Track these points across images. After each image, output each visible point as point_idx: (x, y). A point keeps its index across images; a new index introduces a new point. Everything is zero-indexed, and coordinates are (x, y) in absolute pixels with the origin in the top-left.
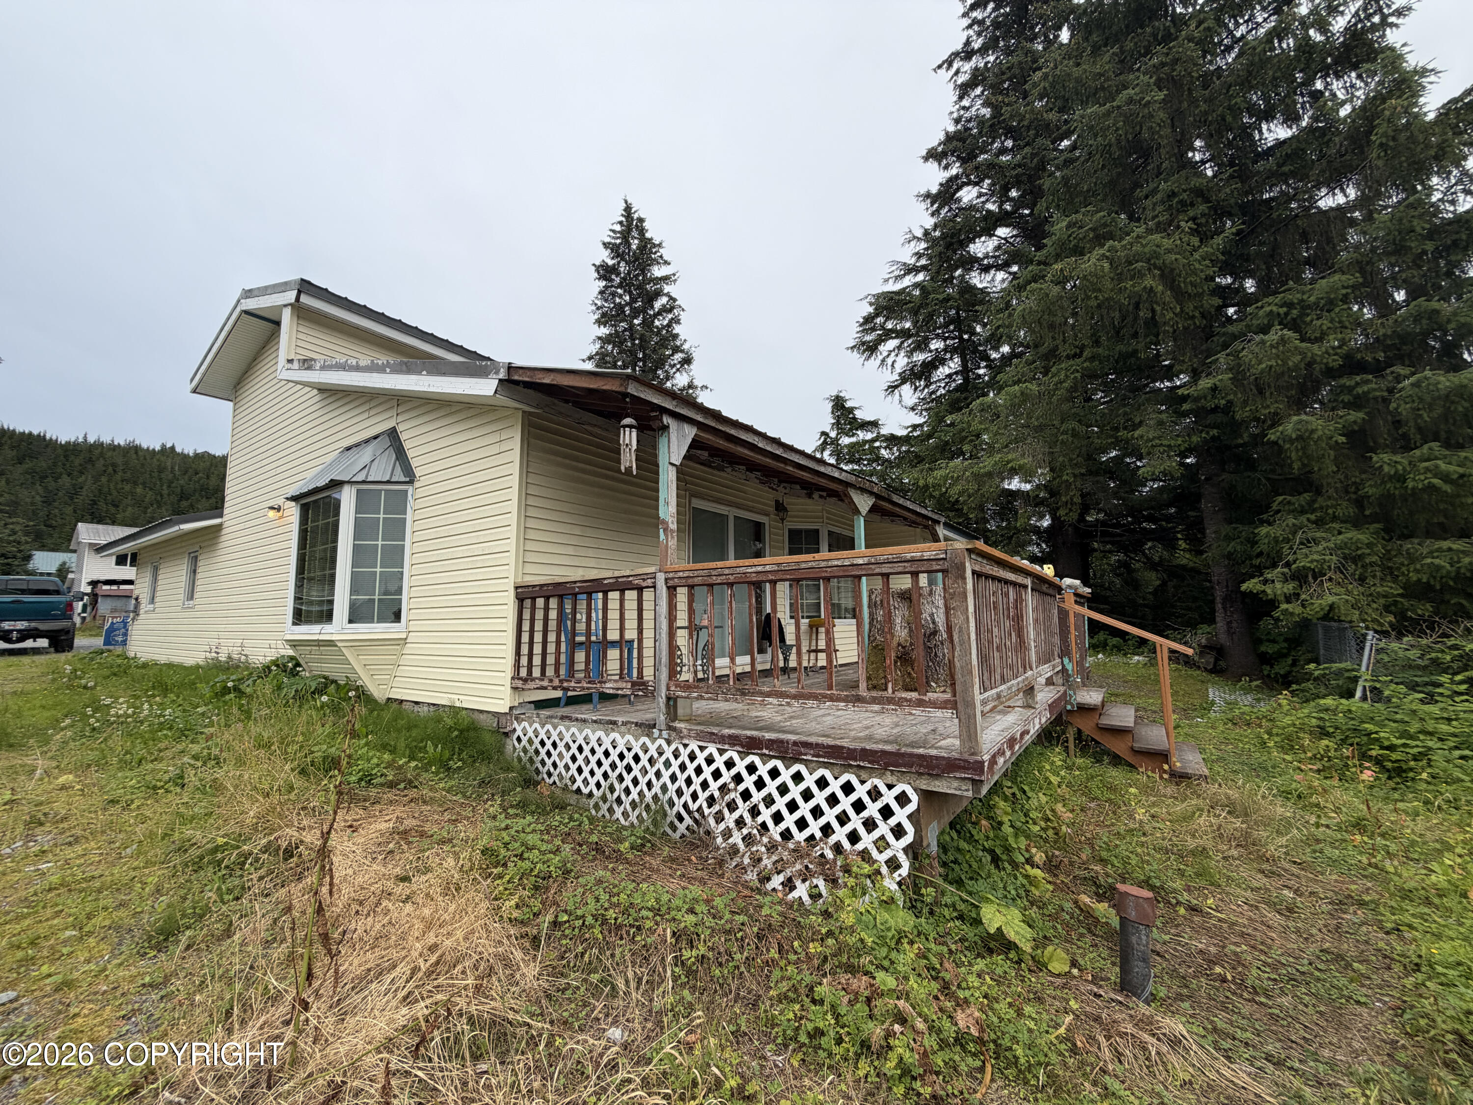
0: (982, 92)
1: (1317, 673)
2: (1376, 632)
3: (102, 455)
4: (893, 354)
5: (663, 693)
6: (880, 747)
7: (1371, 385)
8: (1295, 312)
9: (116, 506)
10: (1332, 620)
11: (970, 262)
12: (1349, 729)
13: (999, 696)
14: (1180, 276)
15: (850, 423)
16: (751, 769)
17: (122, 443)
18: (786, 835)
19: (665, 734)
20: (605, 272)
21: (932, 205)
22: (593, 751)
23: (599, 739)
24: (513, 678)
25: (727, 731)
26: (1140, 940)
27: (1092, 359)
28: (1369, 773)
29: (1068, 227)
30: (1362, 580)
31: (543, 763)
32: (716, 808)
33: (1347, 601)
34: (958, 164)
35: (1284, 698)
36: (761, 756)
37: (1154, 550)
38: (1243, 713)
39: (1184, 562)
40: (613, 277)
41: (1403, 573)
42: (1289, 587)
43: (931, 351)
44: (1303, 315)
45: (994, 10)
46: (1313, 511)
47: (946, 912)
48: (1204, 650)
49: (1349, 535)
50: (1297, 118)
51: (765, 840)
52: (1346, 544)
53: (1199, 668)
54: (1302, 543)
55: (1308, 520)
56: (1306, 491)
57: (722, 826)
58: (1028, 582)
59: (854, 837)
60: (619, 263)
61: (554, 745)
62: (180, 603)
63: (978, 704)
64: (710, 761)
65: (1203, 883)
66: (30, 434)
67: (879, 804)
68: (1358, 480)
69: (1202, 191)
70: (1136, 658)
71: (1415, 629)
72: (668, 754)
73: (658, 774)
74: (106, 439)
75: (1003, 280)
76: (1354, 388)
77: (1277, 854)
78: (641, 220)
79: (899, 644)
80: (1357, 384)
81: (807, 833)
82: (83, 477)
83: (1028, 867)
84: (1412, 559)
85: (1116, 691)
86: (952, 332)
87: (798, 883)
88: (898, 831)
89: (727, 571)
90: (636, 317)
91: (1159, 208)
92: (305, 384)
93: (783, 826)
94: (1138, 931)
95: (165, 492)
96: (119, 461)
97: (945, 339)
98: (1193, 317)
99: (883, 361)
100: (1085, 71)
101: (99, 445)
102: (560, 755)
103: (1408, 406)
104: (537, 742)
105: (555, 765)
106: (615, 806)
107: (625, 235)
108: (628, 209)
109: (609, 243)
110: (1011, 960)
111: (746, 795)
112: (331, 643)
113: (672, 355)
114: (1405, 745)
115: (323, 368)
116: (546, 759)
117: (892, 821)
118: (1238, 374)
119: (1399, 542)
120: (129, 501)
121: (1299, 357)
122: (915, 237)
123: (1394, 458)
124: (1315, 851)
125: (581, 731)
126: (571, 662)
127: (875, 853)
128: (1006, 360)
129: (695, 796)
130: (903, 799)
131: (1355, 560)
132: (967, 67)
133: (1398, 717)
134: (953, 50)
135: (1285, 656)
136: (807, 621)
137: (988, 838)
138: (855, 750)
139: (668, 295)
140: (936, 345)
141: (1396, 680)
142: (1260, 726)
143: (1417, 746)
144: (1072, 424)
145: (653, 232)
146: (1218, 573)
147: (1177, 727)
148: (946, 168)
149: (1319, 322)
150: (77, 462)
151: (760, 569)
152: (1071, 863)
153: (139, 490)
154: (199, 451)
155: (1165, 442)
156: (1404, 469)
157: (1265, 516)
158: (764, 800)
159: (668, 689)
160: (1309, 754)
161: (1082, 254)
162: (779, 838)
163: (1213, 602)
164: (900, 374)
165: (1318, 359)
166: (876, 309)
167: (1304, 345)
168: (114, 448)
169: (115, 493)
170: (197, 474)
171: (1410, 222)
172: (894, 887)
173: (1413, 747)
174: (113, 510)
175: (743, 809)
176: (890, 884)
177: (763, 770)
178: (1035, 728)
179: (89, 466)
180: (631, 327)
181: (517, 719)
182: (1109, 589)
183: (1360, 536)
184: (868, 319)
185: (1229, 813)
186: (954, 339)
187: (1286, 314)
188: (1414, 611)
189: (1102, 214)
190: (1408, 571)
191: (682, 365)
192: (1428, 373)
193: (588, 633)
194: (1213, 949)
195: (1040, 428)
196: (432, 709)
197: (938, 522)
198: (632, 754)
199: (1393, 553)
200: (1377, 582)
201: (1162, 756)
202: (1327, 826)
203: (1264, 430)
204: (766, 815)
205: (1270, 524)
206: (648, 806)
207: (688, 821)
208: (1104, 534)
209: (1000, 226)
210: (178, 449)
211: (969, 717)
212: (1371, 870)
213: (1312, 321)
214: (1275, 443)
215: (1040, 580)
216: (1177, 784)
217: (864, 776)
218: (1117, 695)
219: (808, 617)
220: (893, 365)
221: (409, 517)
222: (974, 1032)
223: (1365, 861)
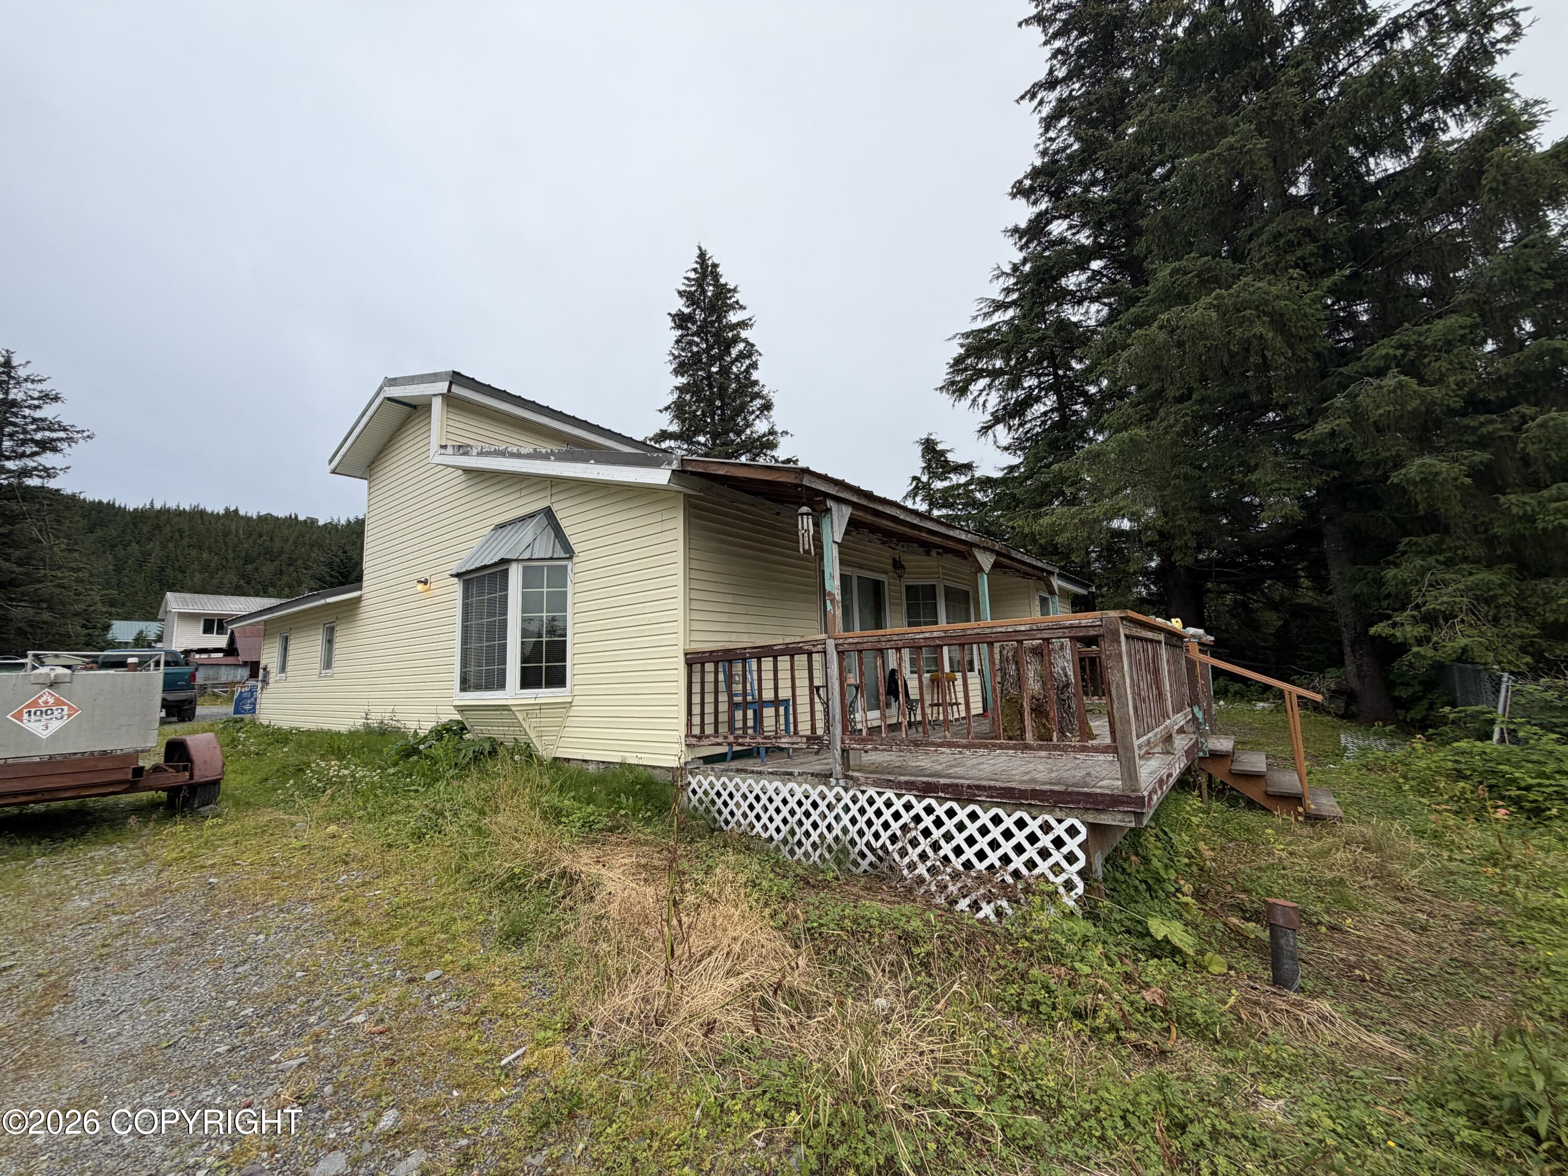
0: (1069, 123)
1: (1451, 716)
2: (1511, 673)
3: (168, 521)
4: (984, 393)
5: (839, 745)
6: (1048, 787)
7: (1494, 425)
8: (1412, 354)
9: (183, 572)
10: (1466, 662)
11: (1063, 296)
12: (1487, 771)
13: (1149, 742)
14: (1290, 321)
15: (942, 467)
16: (929, 810)
17: (187, 509)
18: (968, 865)
19: (842, 782)
20: (681, 320)
21: (1020, 239)
22: (771, 800)
23: (776, 789)
24: (687, 736)
25: (902, 779)
26: (1288, 942)
27: (1201, 401)
28: (1503, 811)
29: (1171, 275)
30: (1496, 621)
31: (720, 812)
32: (899, 845)
33: (1480, 643)
34: (1046, 199)
35: (1418, 742)
36: (937, 798)
37: (1276, 590)
38: (1377, 759)
39: (1307, 600)
40: (689, 325)
41: (1539, 614)
42: (1420, 630)
43: (1024, 389)
44: (1421, 356)
45: (1077, 38)
46: (1441, 551)
47: (1115, 926)
48: (1334, 694)
49: (1480, 576)
50: (1406, 150)
51: (949, 870)
52: (1477, 585)
53: (1329, 713)
54: (1431, 585)
55: (1437, 561)
56: (1433, 532)
57: (907, 860)
58: (1162, 637)
59: (1031, 864)
60: (694, 310)
61: (731, 796)
62: (317, 671)
63: (1136, 748)
64: (888, 804)
65: (1341, 908)
66: (100, 502)
67: (1051, 836)
68: (1487, 520)
69: (1309, 230)
70: (1262, 704)
71: (1550, 670)
72: (847, 799)
73: (837, 818)
74: (172, 505)
75: (1098, 311)
76: (1477, 428)
77: (1411, 884)
78: (715, 266)
79: (1033, 697)
80: (1482, 424)
81: (986, 863)
82: (151, 544)
83: (1179, 895)
84: (1548, 598)
85: (1242, 739)
86: (1046, 368)
87: (984, 905)
88: (1071, 858)
89: (895, 638)
90: (712, 365)
91: (1266, 250)
92: (457, 468)
93: (964, 858)
94: (1286, 934)
95: (231, 556)
96: (185, 526)
97: (1039, 376)
98: (1305, 360)
99: (974, 400)
100: (1182, 116)
101: (165, 512)
102: (738, 805)
103: (1536, 446)
104: (712, 794)
105: (732, 814)
106: (796, 848)
107: (700, 283)
108: (702, 256)
109: (685, 291)
110: (1177, 963)
111: (926, 833)
112: (506, 708)
113: (751, 401)
114: (1540, 785)
115: (481, 454)
116: (723, 808)
117: (1065, 850)
118: (1357, 416)
119: (1533, 582)
120: (196, 566)
121: (1418, 401)
122: (1003, 273)
123: (1523, 499)
124: (1448, 882)
125: (757, 782)
126: (731, 721)
127: (1051, 877)
128: (1106, 395)
129: (877, 836)
130: (1072, 831)
131: (1488, 601)
132: (1052, 97)
133: (1535, 757)
134: (1037, 80)
135: (1420, 699)
136: (928, 675)
137: (1138, 872)
138: (1026, 791)
139: (745, 341)
140: (1029, 382)
141: (1533, 722)
142: (1396, 772)
143: (1551, 785)
144: (1185, 469)
145: (727, 278)
146: (1346, 614)
147: (1309, 773)
148: (1035, 203)
149: (1437, 365)
150: (146, 529)
151: (927, 635)
152: (1218, 893)
153: (205, 555)
154: (262, 513)
155: (1285, 486)
156: (1533, 510)
157: (1391, 558)
158: (943, 836)
159: (843, 742)
160: (1446, 797)
161: (1188, 302)
162: (961, 868)
163: (1340, 643)
164: (992, 414)
165: (1438, 401)
166: (967, 350)
167: (1423, 389)
168: (180, 513)
169: (181, 558)
170: (261, 536)
171: (1527, 261)
172: (1071, 903)
173: (1547, 786)
174: (180, 576)
175: (924, 844)
176: (1069, 901)
177: (940, 811)
178: (1176, 772)
179: (157, 532)
180: (710, 376)
181: (691, 773)
182: (1227, 631)
183: (1491, 577)
184: (958, 361)
185: (1364, 849)
186: (1048, 375)
187: (1403, 356)
188: (1551, 651)
189: (1206, 259)
190: (1544, 611)
191: (762, 412)
192: (1554, 414)
193: (745, 694)
194: (1352, 958)
195: (1147, 473)
196: (602, 766)
197: (1053, 573)
198: (810, 801)
199: (1529, 593)
200: (1512, 622)
201: (1295, 799)
202: (1462, 861)
203: (1385, 472)
204: (947, 849)
205: (1397, 565)
206: (829, 846)
207: (871, 857)
208: (1219, 574)
209: (1095, 259)
210: (242, 512)
211: (1129, 759)
212: (1501, 897)
213: (1430, 362)
214: (1398, 485)
215: (1172, 634)
216: (1312, 826)
217: (1035, 813)
218: (1243, 743)
219: (928, 672)
220: (984, 405)
221: (570, 589)
222: (1159, 1003)
223: (1496, 889)
